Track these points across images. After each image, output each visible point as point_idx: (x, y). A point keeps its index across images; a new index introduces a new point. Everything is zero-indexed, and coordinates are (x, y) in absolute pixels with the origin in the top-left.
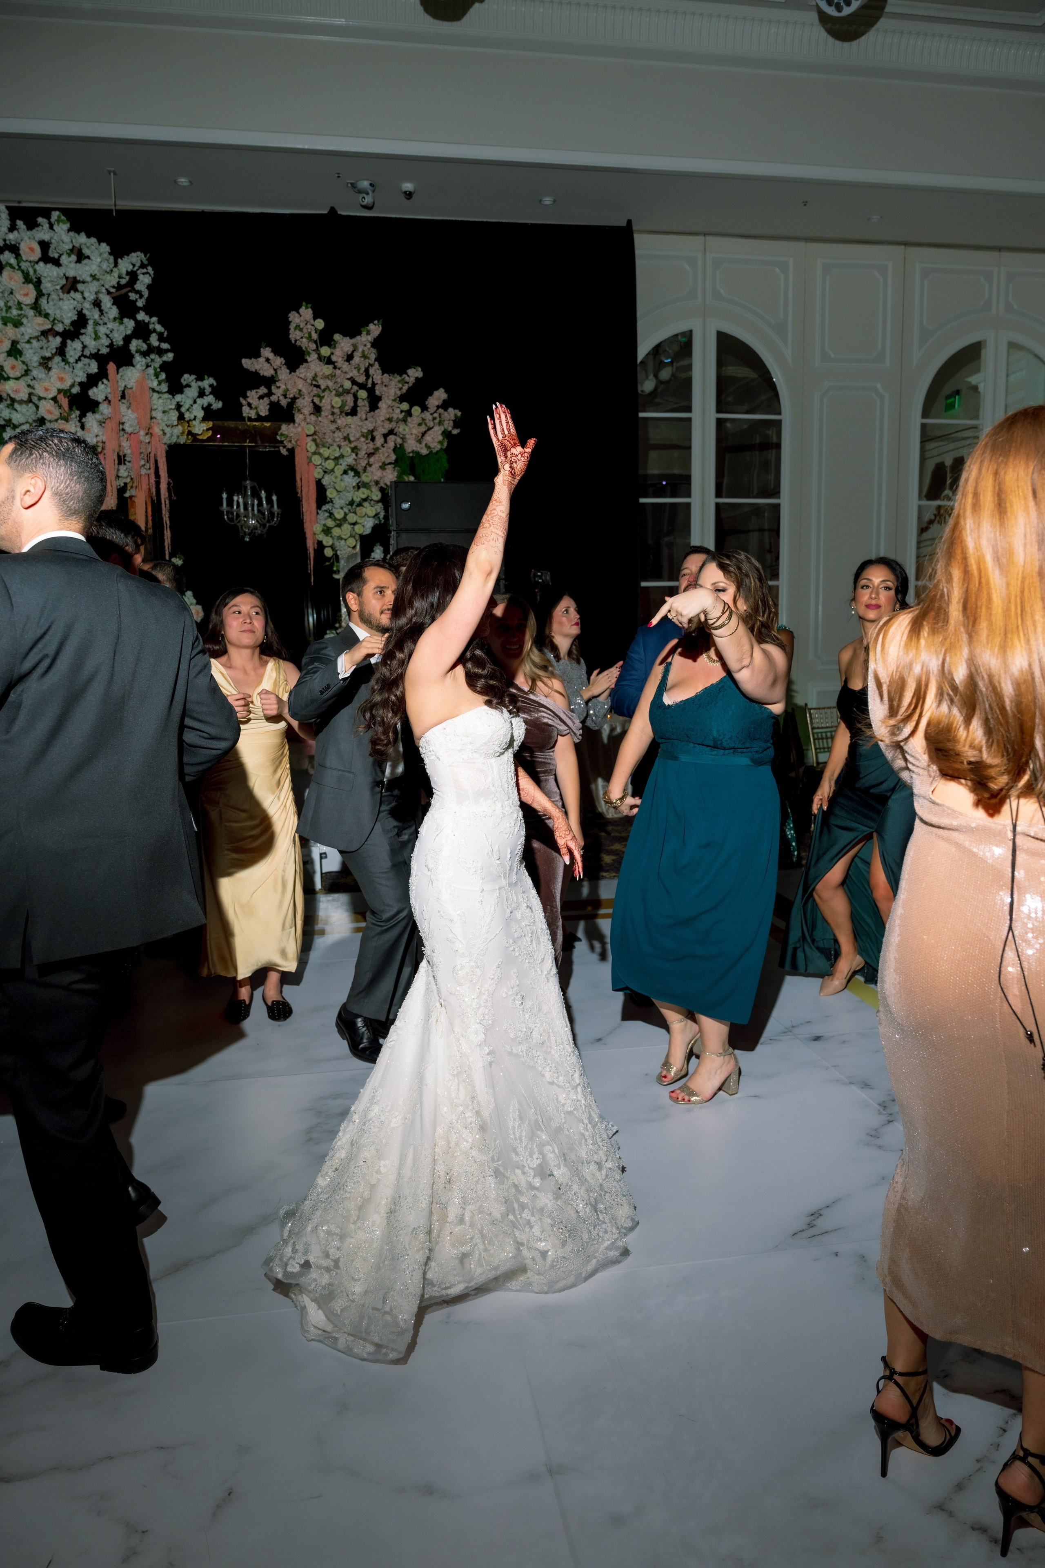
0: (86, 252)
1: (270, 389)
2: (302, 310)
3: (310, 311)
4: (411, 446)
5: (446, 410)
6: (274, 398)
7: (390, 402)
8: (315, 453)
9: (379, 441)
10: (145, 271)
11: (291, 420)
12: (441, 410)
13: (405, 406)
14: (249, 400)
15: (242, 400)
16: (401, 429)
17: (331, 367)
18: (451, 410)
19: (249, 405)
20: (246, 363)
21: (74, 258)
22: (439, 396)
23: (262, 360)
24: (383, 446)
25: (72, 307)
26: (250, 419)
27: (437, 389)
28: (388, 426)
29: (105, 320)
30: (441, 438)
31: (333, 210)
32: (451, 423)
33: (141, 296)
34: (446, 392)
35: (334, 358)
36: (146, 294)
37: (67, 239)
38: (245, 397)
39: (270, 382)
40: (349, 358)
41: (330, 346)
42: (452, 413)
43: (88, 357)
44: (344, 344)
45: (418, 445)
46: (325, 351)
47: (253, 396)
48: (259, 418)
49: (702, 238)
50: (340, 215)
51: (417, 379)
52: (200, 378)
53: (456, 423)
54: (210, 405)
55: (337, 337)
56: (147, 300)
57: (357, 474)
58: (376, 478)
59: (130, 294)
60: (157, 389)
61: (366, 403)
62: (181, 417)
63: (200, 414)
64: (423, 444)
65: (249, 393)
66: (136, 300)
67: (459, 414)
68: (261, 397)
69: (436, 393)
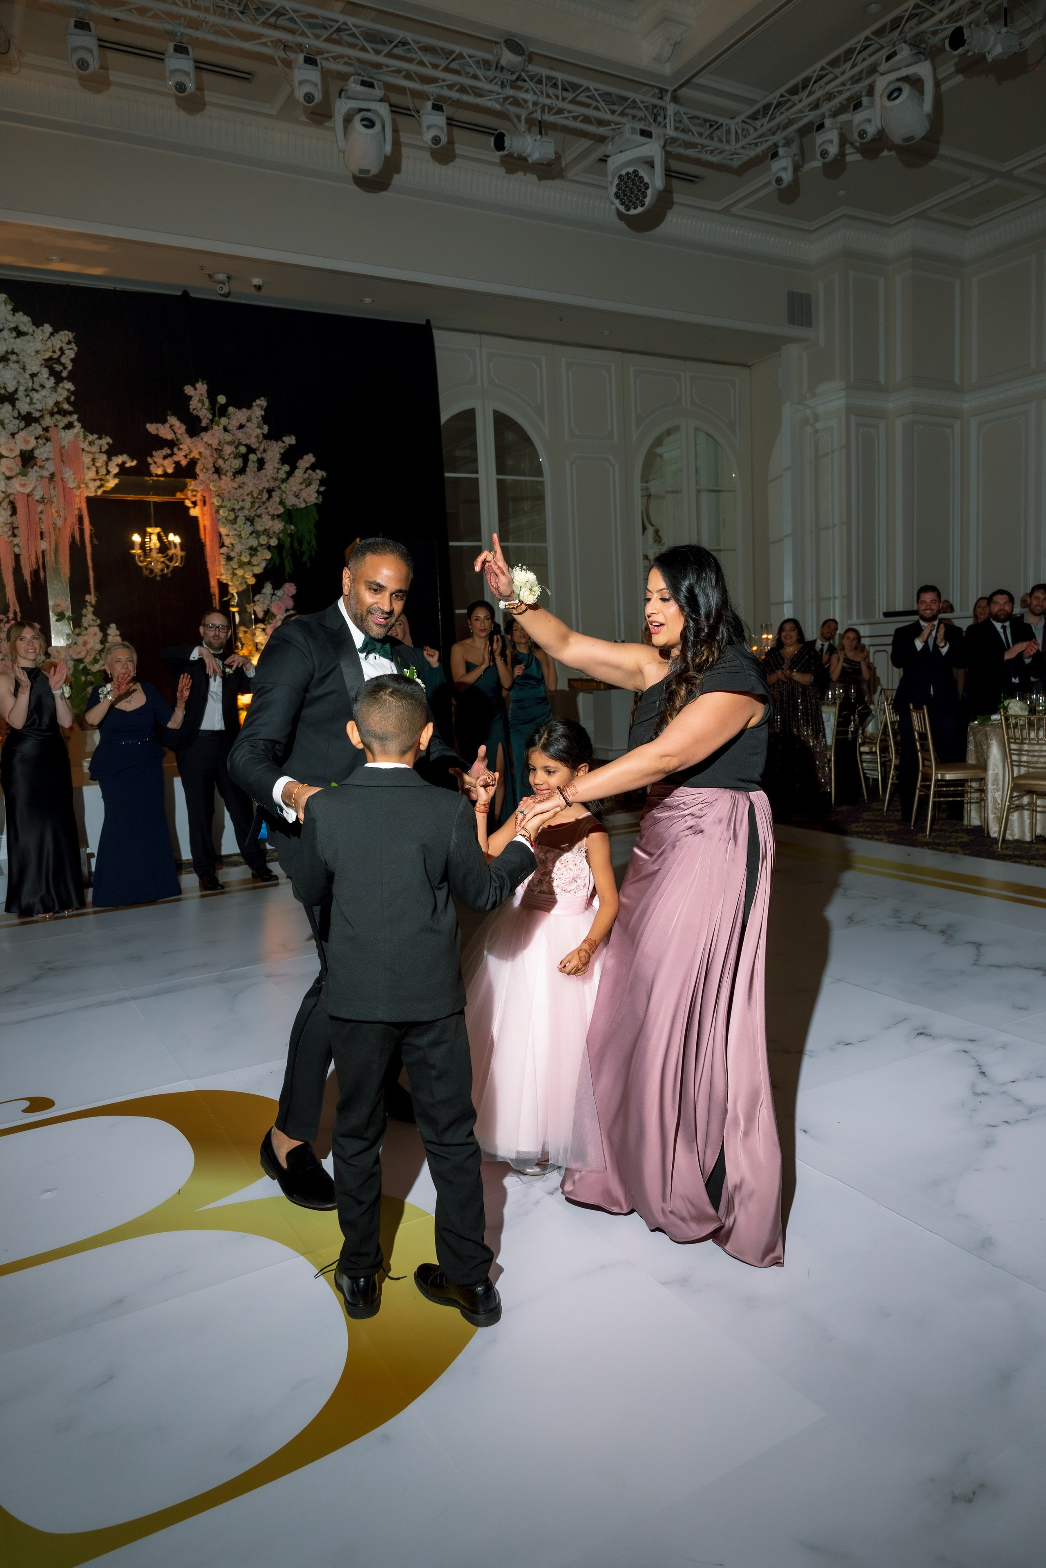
0: (23, 328)
1: (172, 451)
2: (199, 385)
3: (205, 387)
4: (291, 501)
5: (314, 471)
6: (176, 458)
7: (276, 465)
8: (221, 507)
9: (265, 496)
10: (69, 347)
11: (194, 476)
12: (309, 471)
13: (286, 468)
14: (155, 459)
15: (149, 459)
16: (283, 486)
17: (227, 433)
18: (318, 471)
19: (155, 463)
20: (151, 428)
21: (14, 334)
22: (309, 459)
23: (167, 425)
24: (268, 499)
25: (13, 376)
26: (157, 475)
27: (307, 454)
28: (272, 484)
29: (37, 387)
30: (316, 495)
31: (185, 293)
32: (318, 482)
33: (65, 368)
34: (314, 456)
35: (230, 427)
36: (70, 367)
37: (10, 318)
38: (152, 456)
39: (172, 444)
40: (241, 427)
41: (225, 416)
42: (320, 474)
43: (17, 418)
44: (238, 416)
45: (297, 499)
46: (224, 421)
47: (158, 455)
48: (165, 474)
49: (477, 336)
50: (192, 298)
51: (290, 445)
52: (100, 438)
53: (322, 482)
54: (124, 463)
55: (231, 409)
56: (70, 372)
57: (252, 524)
58: (267, 527)
59: (55, 366)
60: (87, 449)
61: (256, 465)
62: (97, 472)
63: (115, 470)
64: (302, 500)
65: (154, 453)
66: (61, 371)
67: (325, 474)
68: (165, 457)
69: (306, 457)
